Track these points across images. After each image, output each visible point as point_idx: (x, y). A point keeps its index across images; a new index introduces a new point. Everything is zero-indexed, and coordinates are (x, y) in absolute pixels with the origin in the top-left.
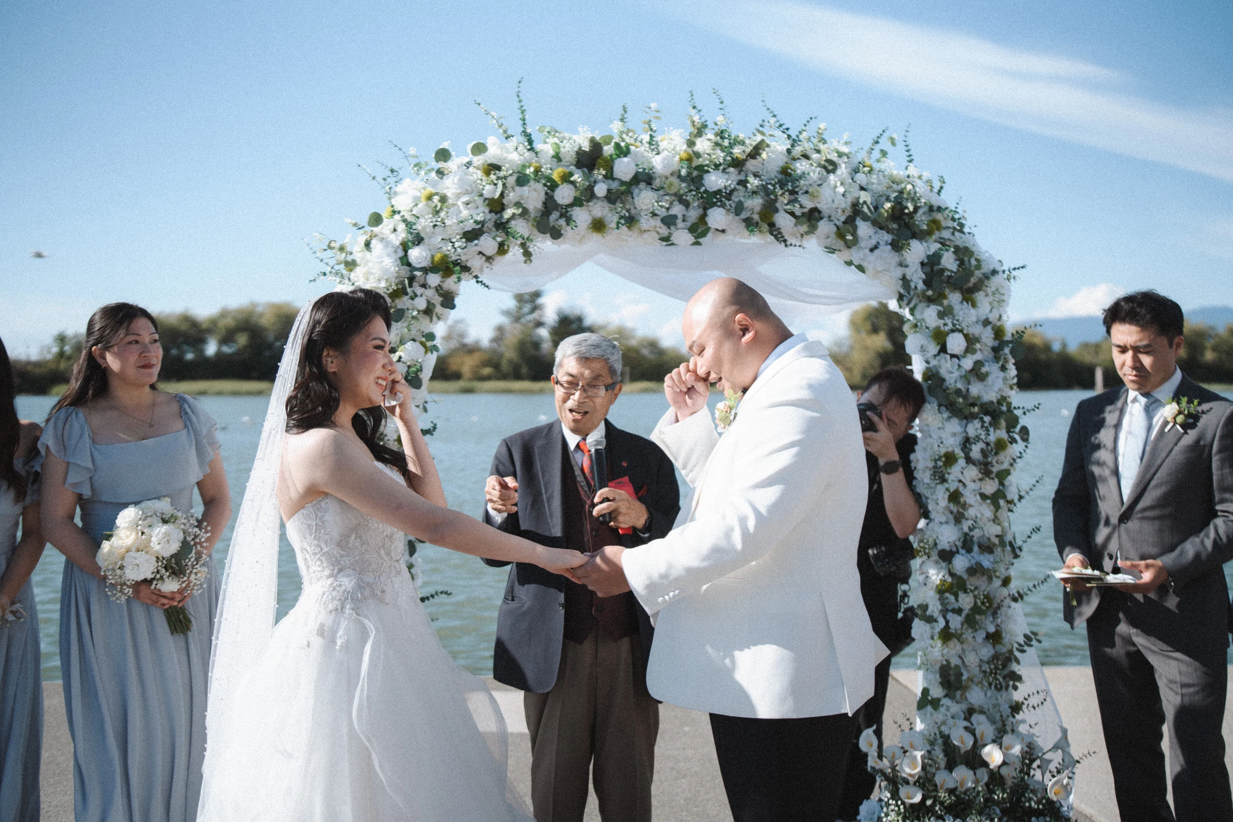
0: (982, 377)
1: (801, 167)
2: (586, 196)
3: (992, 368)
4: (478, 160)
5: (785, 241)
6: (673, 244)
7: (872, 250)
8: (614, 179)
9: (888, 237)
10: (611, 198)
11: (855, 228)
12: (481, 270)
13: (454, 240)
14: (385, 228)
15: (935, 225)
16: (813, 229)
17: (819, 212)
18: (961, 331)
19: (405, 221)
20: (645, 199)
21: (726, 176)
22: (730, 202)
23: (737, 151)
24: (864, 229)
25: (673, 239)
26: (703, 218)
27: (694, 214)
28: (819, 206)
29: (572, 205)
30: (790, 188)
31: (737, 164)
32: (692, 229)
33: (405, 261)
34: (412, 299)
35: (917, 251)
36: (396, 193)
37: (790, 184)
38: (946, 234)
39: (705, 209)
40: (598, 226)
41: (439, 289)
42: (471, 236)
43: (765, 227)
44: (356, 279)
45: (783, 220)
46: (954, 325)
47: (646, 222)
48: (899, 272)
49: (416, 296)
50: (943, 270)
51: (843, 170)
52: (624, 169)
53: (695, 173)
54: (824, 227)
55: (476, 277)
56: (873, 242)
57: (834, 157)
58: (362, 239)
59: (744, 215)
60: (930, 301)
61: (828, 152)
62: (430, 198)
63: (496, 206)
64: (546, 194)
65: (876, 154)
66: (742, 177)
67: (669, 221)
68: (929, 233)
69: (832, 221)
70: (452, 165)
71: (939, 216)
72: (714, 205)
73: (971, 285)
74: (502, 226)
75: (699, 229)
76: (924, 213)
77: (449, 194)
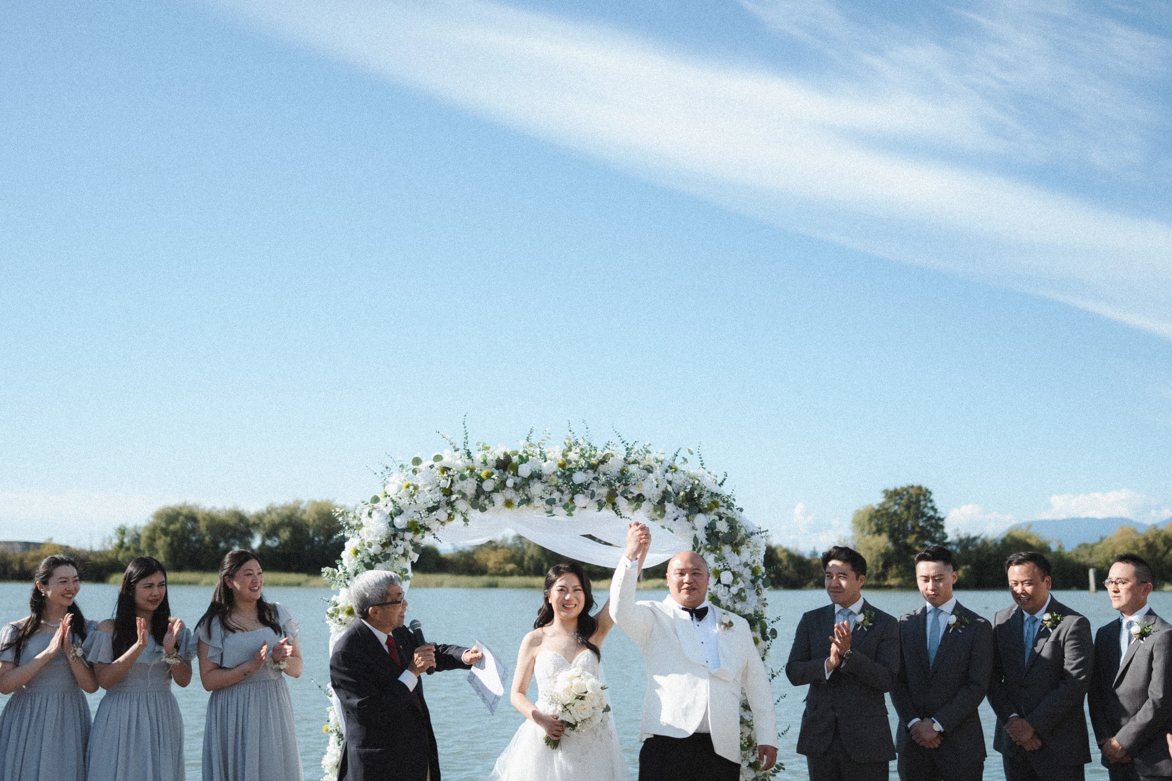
0: (743, 599)
1: (633, 469)
2: (502, 485)
3: (751, 595)
4: (437, 465)
5: (621, 514)
6: (554, 515)
7: (675, 520)
8: (518, 476)
9: (685, 512)
10: (516, 487)
11: (665, 506)
12: (438, 530)
13: (421, 513)
14: (380, 505)
15: (716, 504)
16: (638, 506)
17: (644, 497)
18: (730, 570)
19: (393, 501)
20: (536, 488)
21: (586, 475)
22: (588, 491)
23: (594, 461)
24: (669, 507)
25: (554, 512)
26: (572, 499)
27: (566, 498)
28: (643, 493)
29: (492, 492)
30: (624, 483)
31: (594, 467)
32: (565, 507)
33: (392, 525)
34: (395, 548)
35: (701, 520)
36: (388, 482)
37: (624, 480)
38: (722, 510)
39: (573, 495)
40: (509, 503)
41: (411, 541)
42: (431, 510)
43: (610, 506)
44: (362, 535)
45: (621, 502)
46: (724, 566)
47: (537, 502)
48: (692, 533)
49: (397, 545)
50: (718, 532)
51: (658, 471)
52: (525, 470)
53: (567, 473)
54: (645, 505)
55: (434, 534)
56: (675, 515)
57: (653, 463)
58: (366, 511)
59: (596, 498)
60: (712, 551)
61: (650, 460)
62: (408, 487)
63: (448, 492)
64: (478, 484)
65: (679, 460)
66: (596, 475)
67: (551, 502)
68: (710, 509)
69: (651, 502)
70: (421, 467)
71: (716, 499)
72: (578, 492)
73: (737, 541)
74: (450, 504)
75: (569, 508)
76: (708, 497)
77: (419, 485)
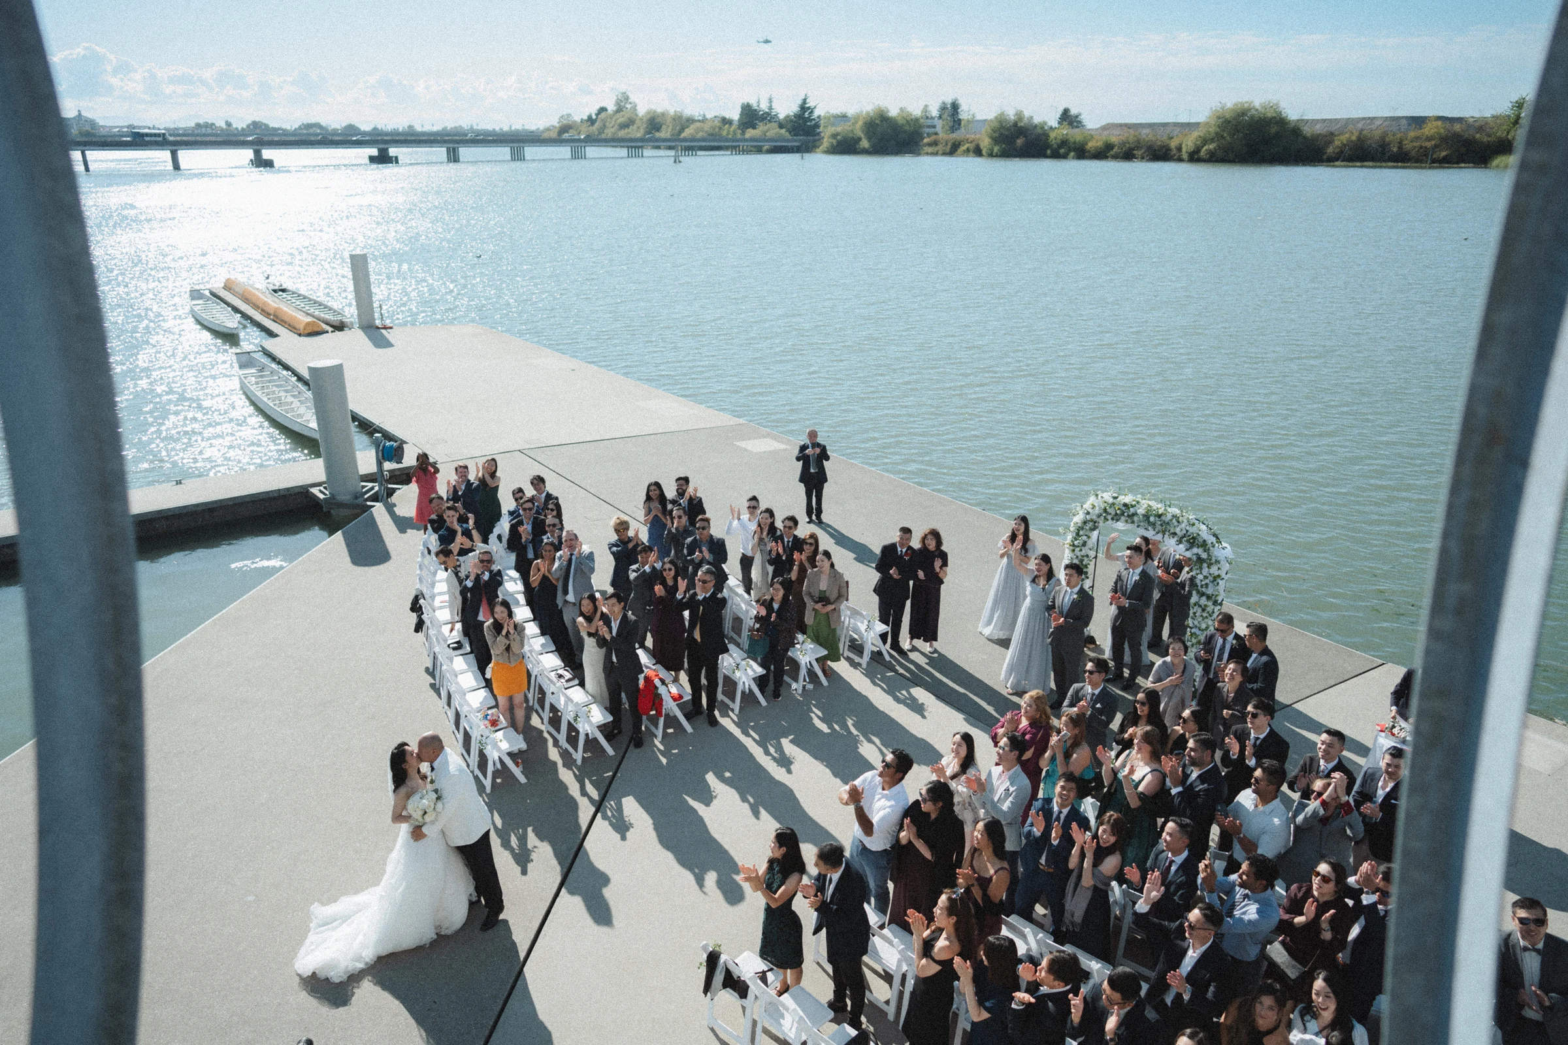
1: (1174, 521)
10: (1128, 516)
13: (1095, 516)
16: (1173, 537)
17: (1176, 534)
20: (1136, 518)
21: (1154, 519)
22: (1154, 526)
23: (1159, 514)
29: (1120, 515)
31: (1160, 516)
32: (1145, 529)
33: (1085, 517)
35: (1195, 550)
37: (1169, 524)
38: (1207, 549)
39: (1148, 525)
40: (1126, 521)
45: (1167, 533)
47: (1135, 524)
51: (1183, 525)
52: (1132, 511)
53: (1147, 517)
54: (1176, 537)
62: (1092, 505)
63: (1105, 511)
66: (1159, 520)
77: (1096, 505)
